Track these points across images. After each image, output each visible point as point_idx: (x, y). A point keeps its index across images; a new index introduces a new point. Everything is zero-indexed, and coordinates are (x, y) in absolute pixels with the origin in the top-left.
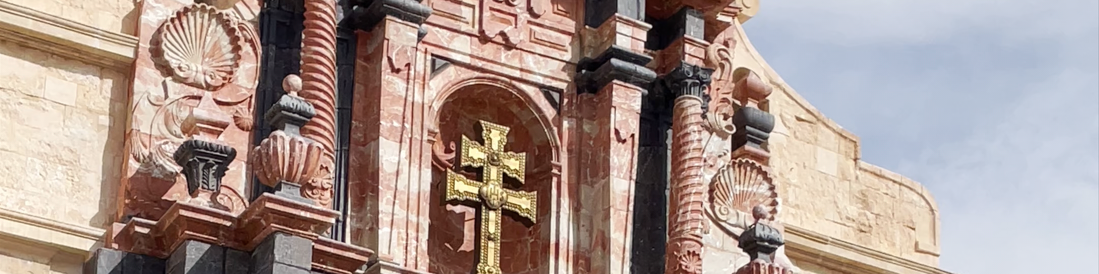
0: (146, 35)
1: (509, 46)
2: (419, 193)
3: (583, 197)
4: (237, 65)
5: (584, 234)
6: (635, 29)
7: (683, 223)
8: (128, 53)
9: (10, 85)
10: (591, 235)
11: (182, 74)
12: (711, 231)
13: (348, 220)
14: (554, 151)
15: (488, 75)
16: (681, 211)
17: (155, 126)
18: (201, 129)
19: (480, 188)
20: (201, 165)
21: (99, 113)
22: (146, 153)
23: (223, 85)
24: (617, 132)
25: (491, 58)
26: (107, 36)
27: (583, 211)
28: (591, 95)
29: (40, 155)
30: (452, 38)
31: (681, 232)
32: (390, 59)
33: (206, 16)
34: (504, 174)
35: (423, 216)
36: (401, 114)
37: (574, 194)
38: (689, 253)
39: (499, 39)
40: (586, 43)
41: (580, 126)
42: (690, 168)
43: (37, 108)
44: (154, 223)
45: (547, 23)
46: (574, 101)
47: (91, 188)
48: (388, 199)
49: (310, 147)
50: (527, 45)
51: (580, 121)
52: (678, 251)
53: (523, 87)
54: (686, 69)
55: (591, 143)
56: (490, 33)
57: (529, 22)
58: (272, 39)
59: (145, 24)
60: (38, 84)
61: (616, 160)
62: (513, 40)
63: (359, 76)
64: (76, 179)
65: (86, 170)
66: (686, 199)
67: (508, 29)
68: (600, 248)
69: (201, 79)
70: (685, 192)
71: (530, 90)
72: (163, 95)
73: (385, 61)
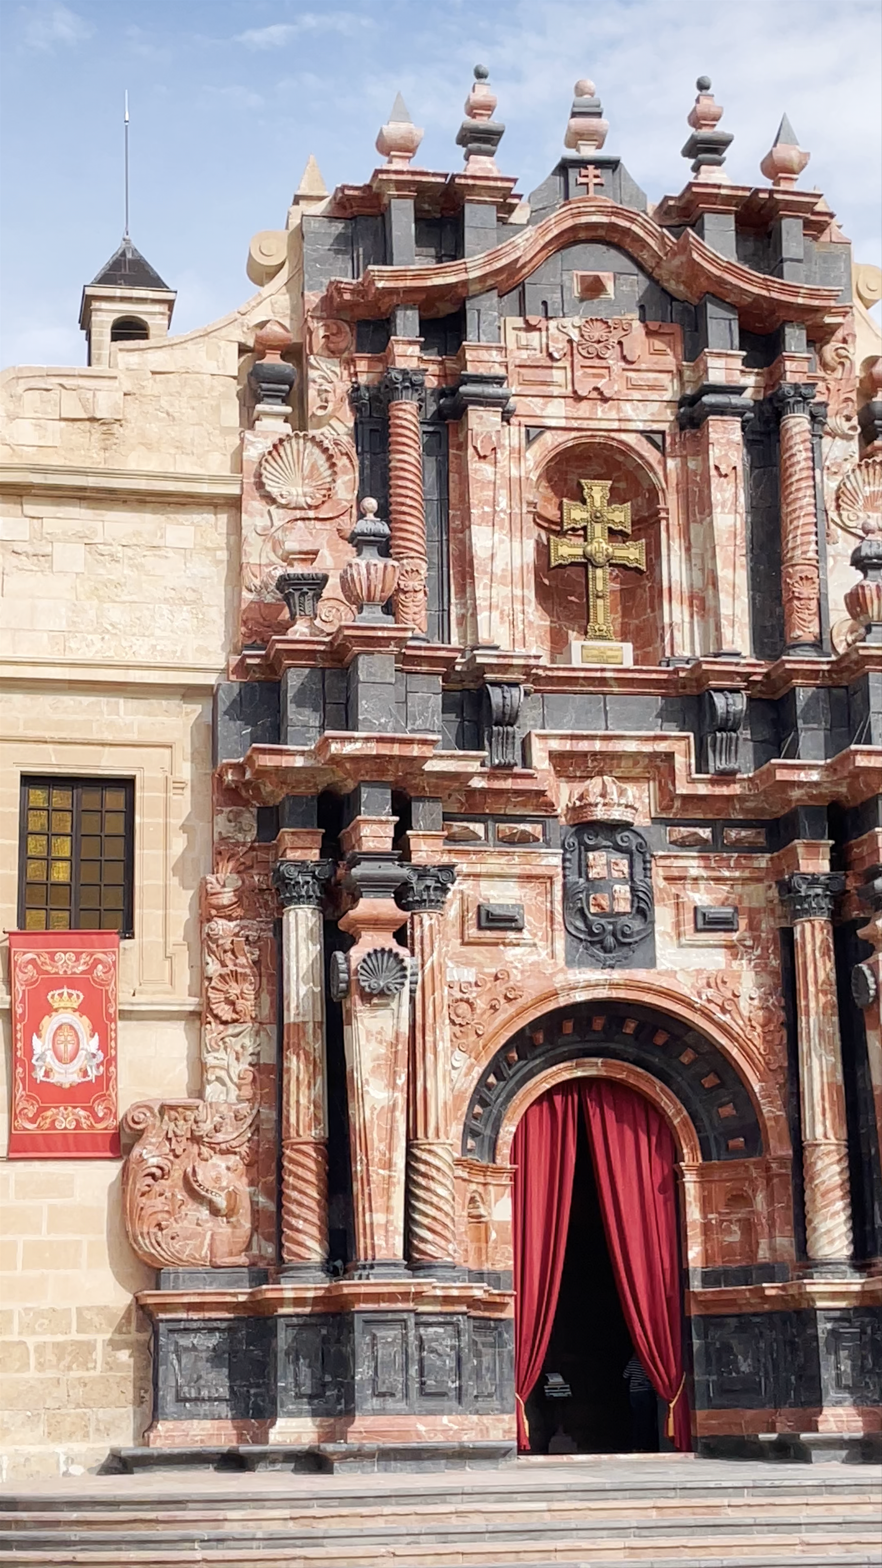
0: (250, 469)
1: (605, 400)
2: (522, 567)
3: (692, 537)
4: (334, 481)
5: (697, 573)
6: (729, 360)
7: (793, 549)
8: (235, 490)
9: (134, 541)
10: (703, 574)
11: (283, 501)
12: (840, 540)
13: (453, 608)
14: (660, 494)
15: (584, 433)
16: (791, 536)
17: (264, 555)
18: (295, 559)
19: (585, 548)
20: (297, 594)
21: (215, 549)
22: (257, 582)
23: (323, 502)
24: (717, 468)
25: (587, 415)
26: (214, 479)
27: (693, 551)
28: (693, 431)
29: (166, 600)
30: (545, 404)
31: (792, 558)
32: (475, 448)
33: (301, 441)
34: (610, 529)
35: (528, 588)
36: (491, 499)
37: (686, 533)
38: (801, 578)
39: (595, 395)
40: (685, 378)
41: (684, 464)
42: (798, 490)
43: (160, 557)
44: (263, 652)
45: (644, 366)
46: (677, 440)
47: (214, 622)
48: (485, 584)
49: (385, 567)
50: (626, 393)
51: (684, 458)
52: (791, 578)
53: (623, 436)
54: (787, 389)
55: (698, 478)
56: (582, 393)
57: (624, 370)
58: (367, 449)
59: (247, 461)
60: (159, 534)
61: (719, 497)
62: (607, 393)
63: (452, 467)
64: (200, 616)
65: (209, 606)
66: (795, 523)
67: (601, 383)
68: (710, 587)
69: (302, 501)
70: (794, 515)
71: (631, 439)
72: (269, 524)
73: (471, 451)
